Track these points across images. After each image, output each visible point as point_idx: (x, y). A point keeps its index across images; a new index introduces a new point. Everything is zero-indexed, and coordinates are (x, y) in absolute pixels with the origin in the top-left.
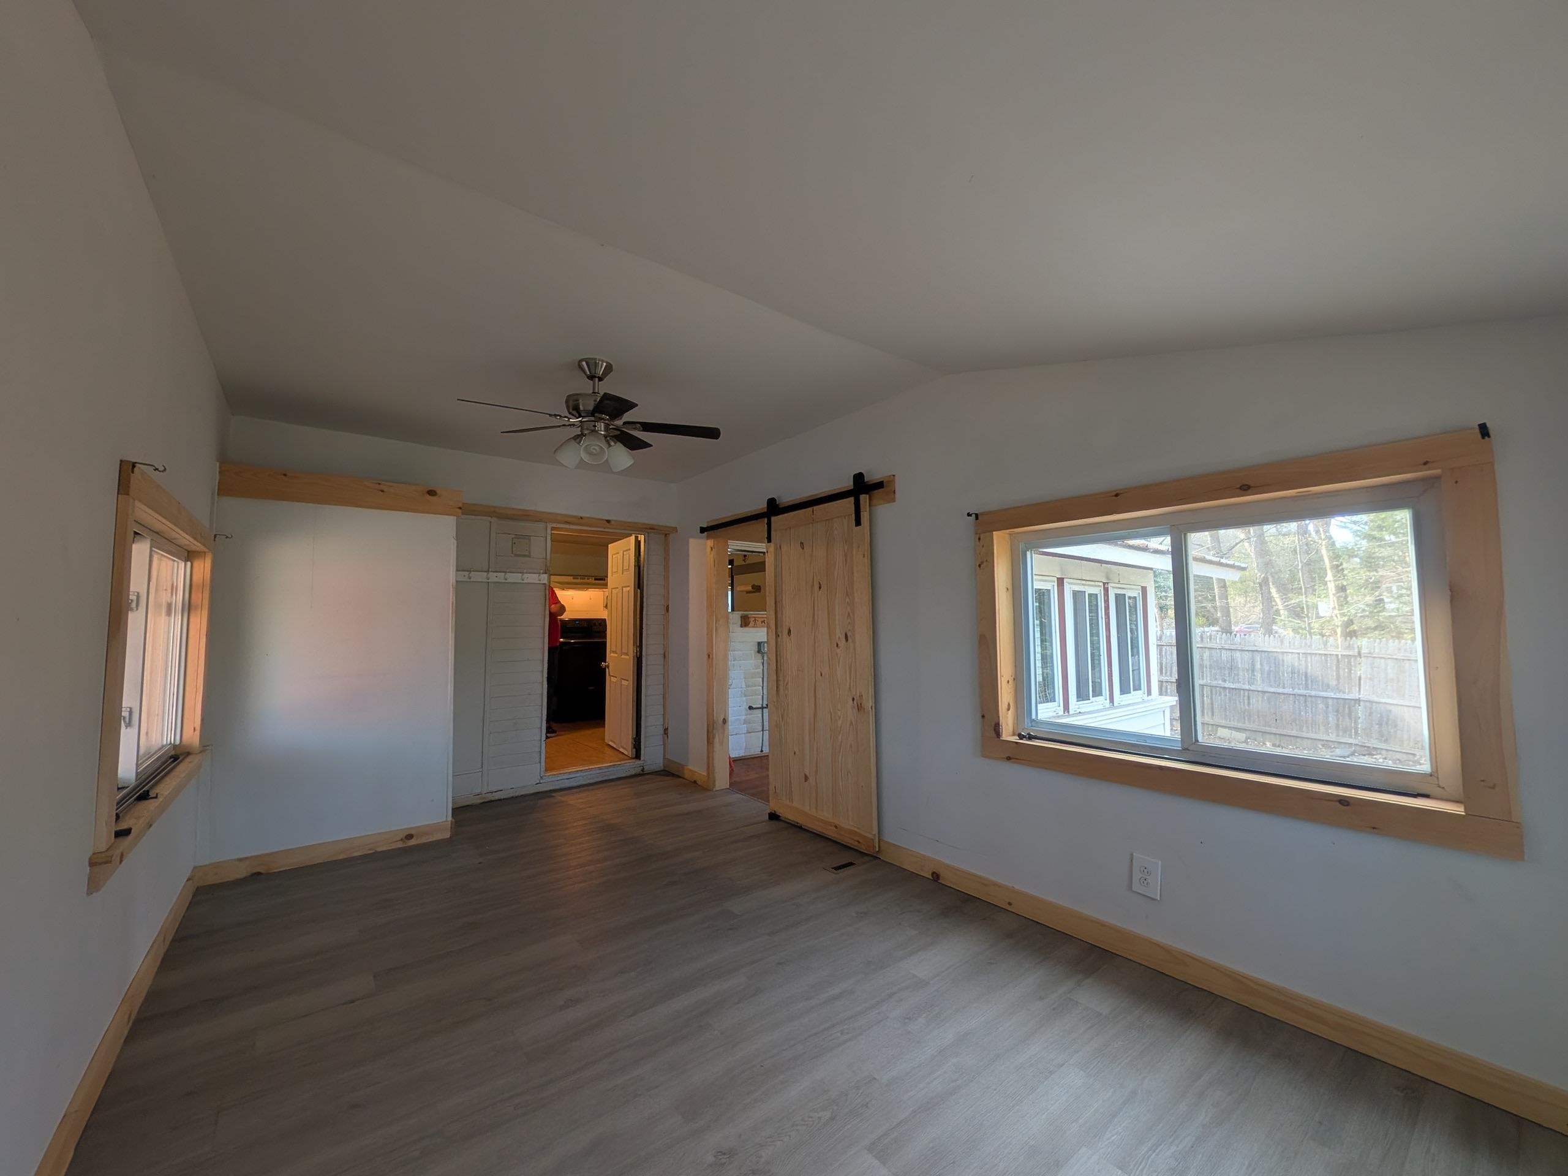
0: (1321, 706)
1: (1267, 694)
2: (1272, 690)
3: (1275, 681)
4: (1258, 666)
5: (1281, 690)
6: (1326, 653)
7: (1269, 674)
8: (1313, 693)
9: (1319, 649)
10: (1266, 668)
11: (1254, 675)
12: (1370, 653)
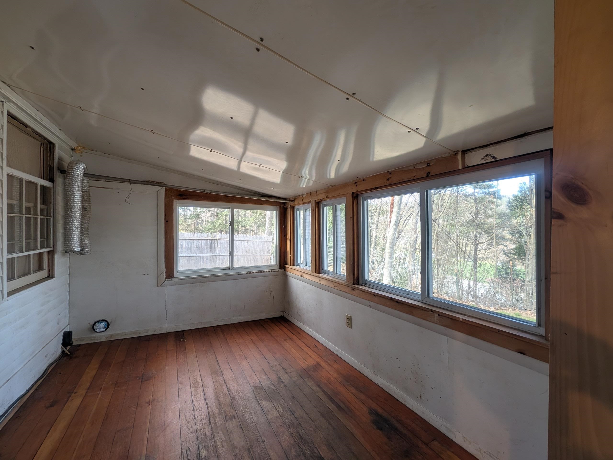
0: (205, 259)
1: (187, 257)
2: (189, 255)
3: (190, 252)
4: (184, 246)
5: (192, 255)
6: (208, 239)
7: (188, 249)
8: (203, 255)
9: (206, 238)
10: (187, 246)
11: (182, 250)
12: (220, 238)
